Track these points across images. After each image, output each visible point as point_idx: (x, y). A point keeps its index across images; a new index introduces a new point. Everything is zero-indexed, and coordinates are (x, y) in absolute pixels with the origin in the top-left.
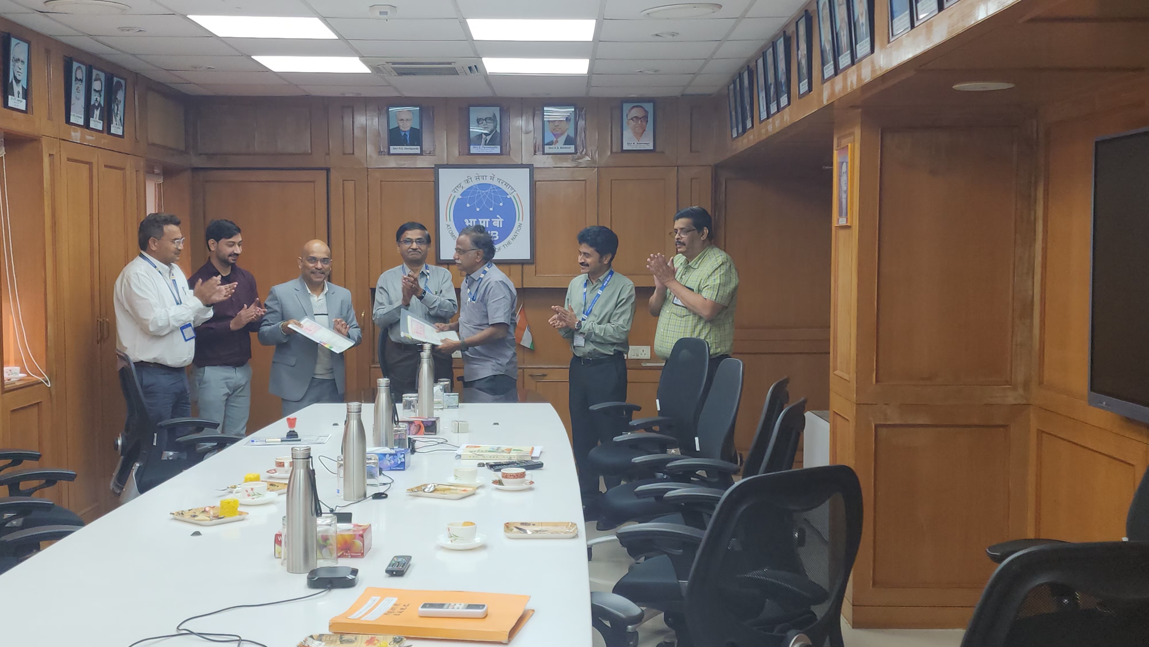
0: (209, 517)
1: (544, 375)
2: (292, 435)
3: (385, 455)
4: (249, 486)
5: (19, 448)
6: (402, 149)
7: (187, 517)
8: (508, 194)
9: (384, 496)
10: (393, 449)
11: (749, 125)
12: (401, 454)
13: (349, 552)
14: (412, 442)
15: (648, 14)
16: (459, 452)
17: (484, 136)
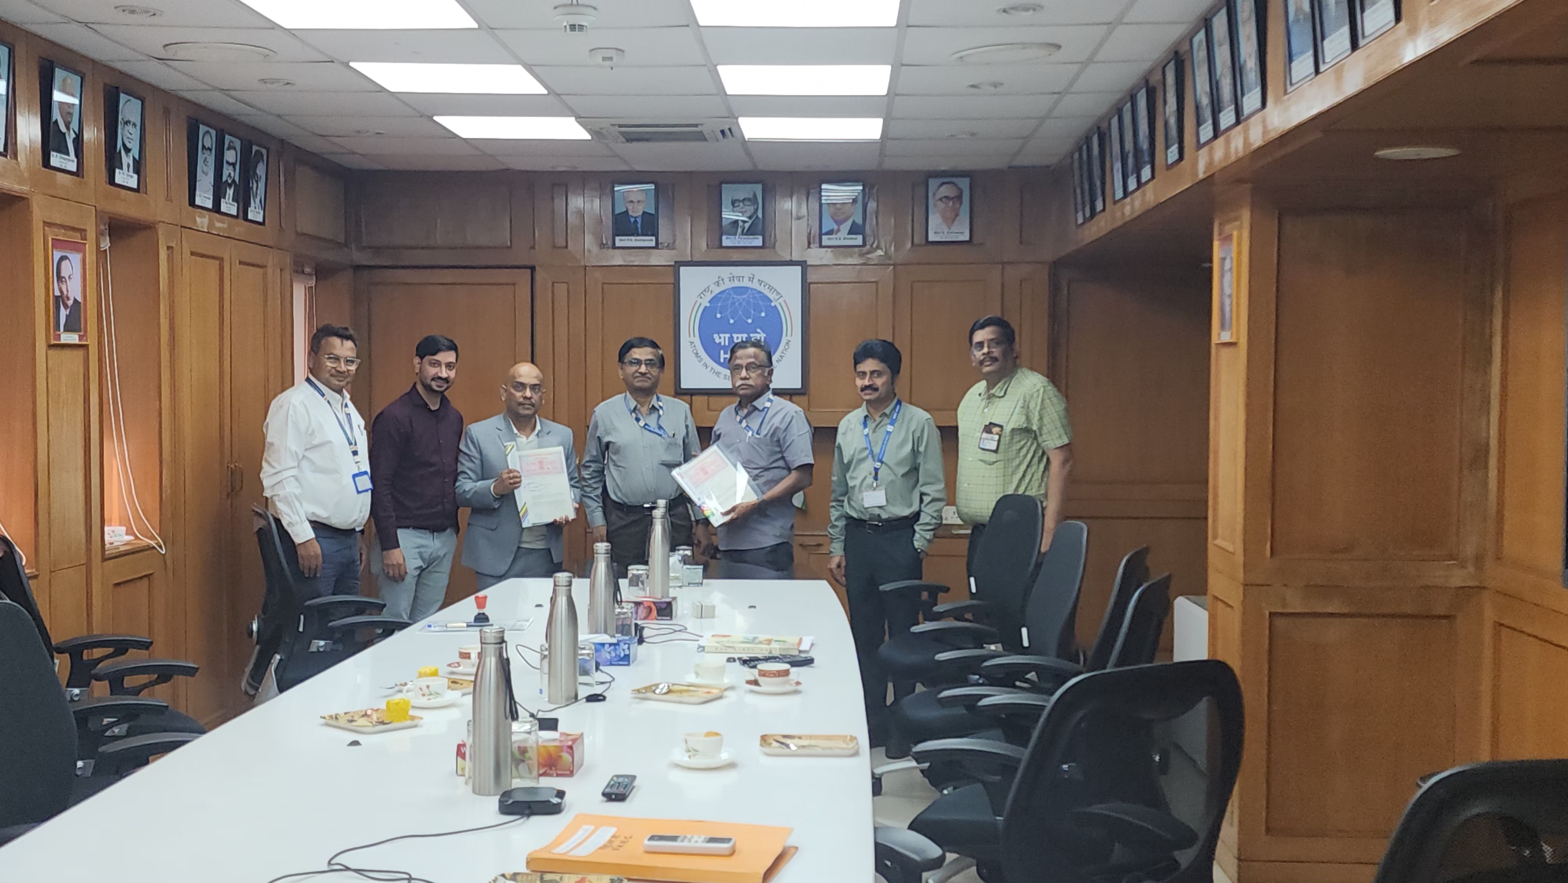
0: (372, 723)
1: (819, 545)
2: (482, 619)
3: (603, 645)
4: (423, 682)
5: (123, 633)
6: (631, 240)
7: (342, 722)
8: (771, 301)
9: (601, 698)
10: (615, 637)
11: (1099, 206)
12: (625, 644)
13: (554, 768)
14: (639, 629)
15: (961, 58)
16: (702, 642)
17: (741, 224)
